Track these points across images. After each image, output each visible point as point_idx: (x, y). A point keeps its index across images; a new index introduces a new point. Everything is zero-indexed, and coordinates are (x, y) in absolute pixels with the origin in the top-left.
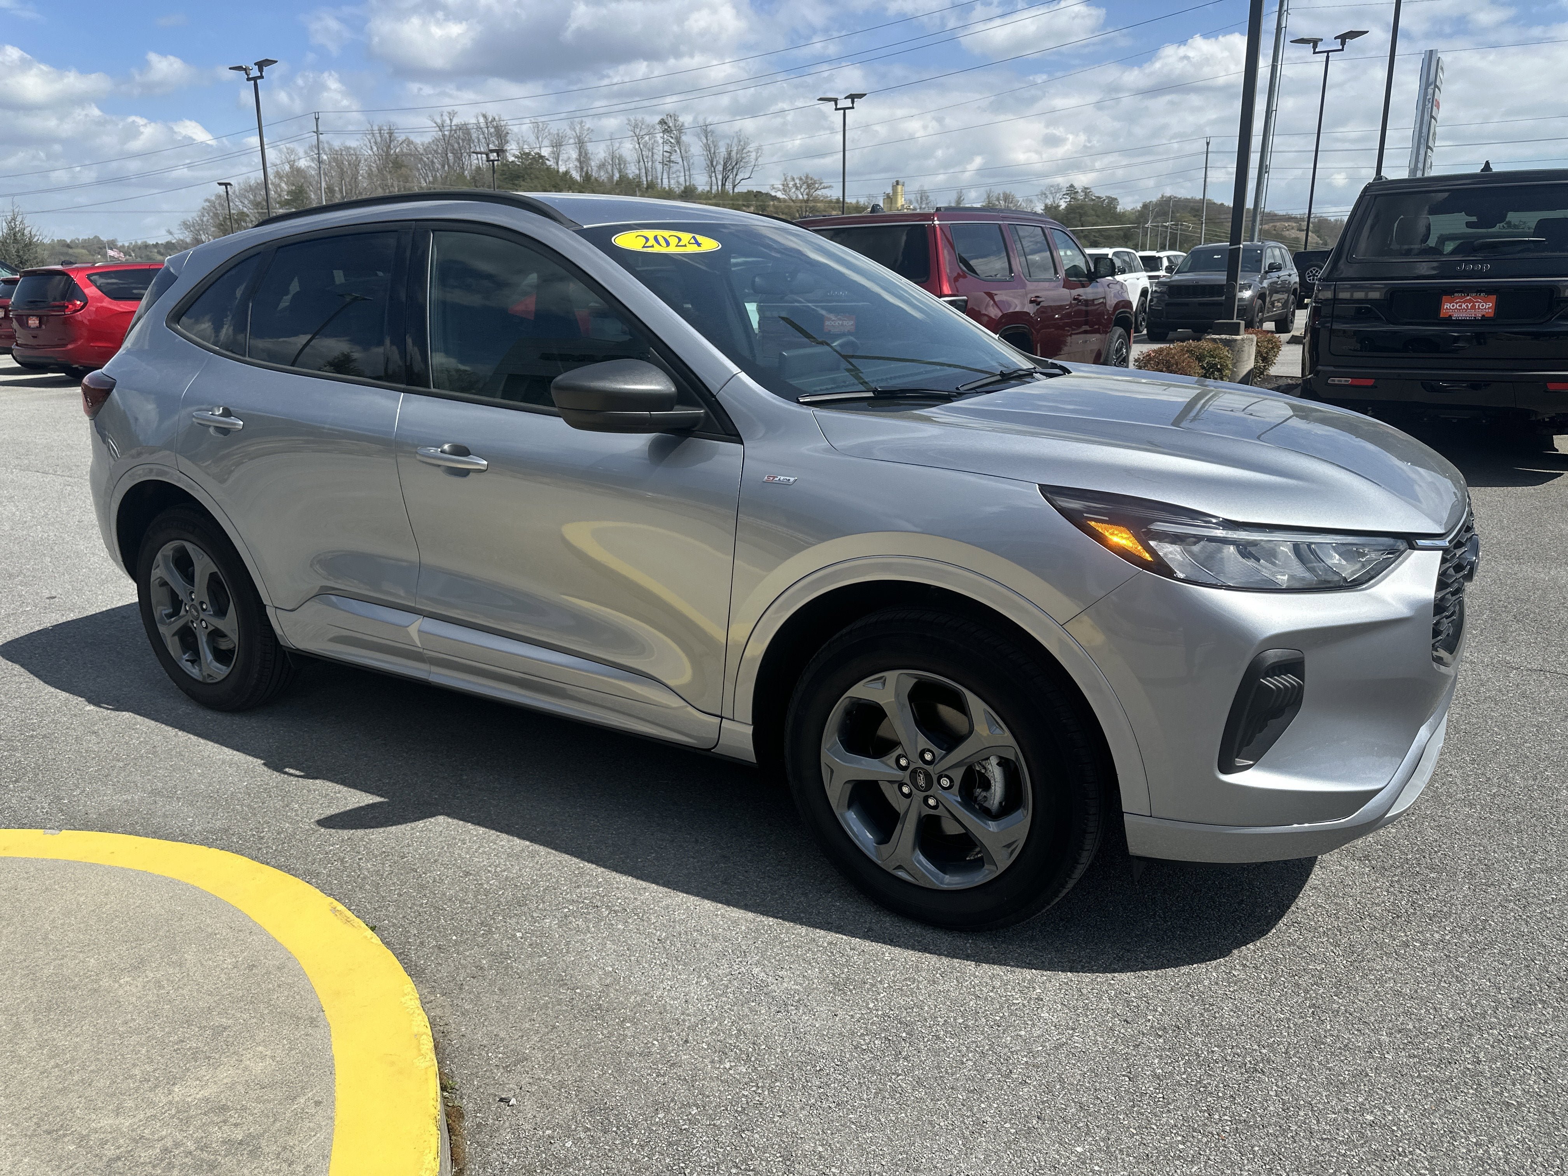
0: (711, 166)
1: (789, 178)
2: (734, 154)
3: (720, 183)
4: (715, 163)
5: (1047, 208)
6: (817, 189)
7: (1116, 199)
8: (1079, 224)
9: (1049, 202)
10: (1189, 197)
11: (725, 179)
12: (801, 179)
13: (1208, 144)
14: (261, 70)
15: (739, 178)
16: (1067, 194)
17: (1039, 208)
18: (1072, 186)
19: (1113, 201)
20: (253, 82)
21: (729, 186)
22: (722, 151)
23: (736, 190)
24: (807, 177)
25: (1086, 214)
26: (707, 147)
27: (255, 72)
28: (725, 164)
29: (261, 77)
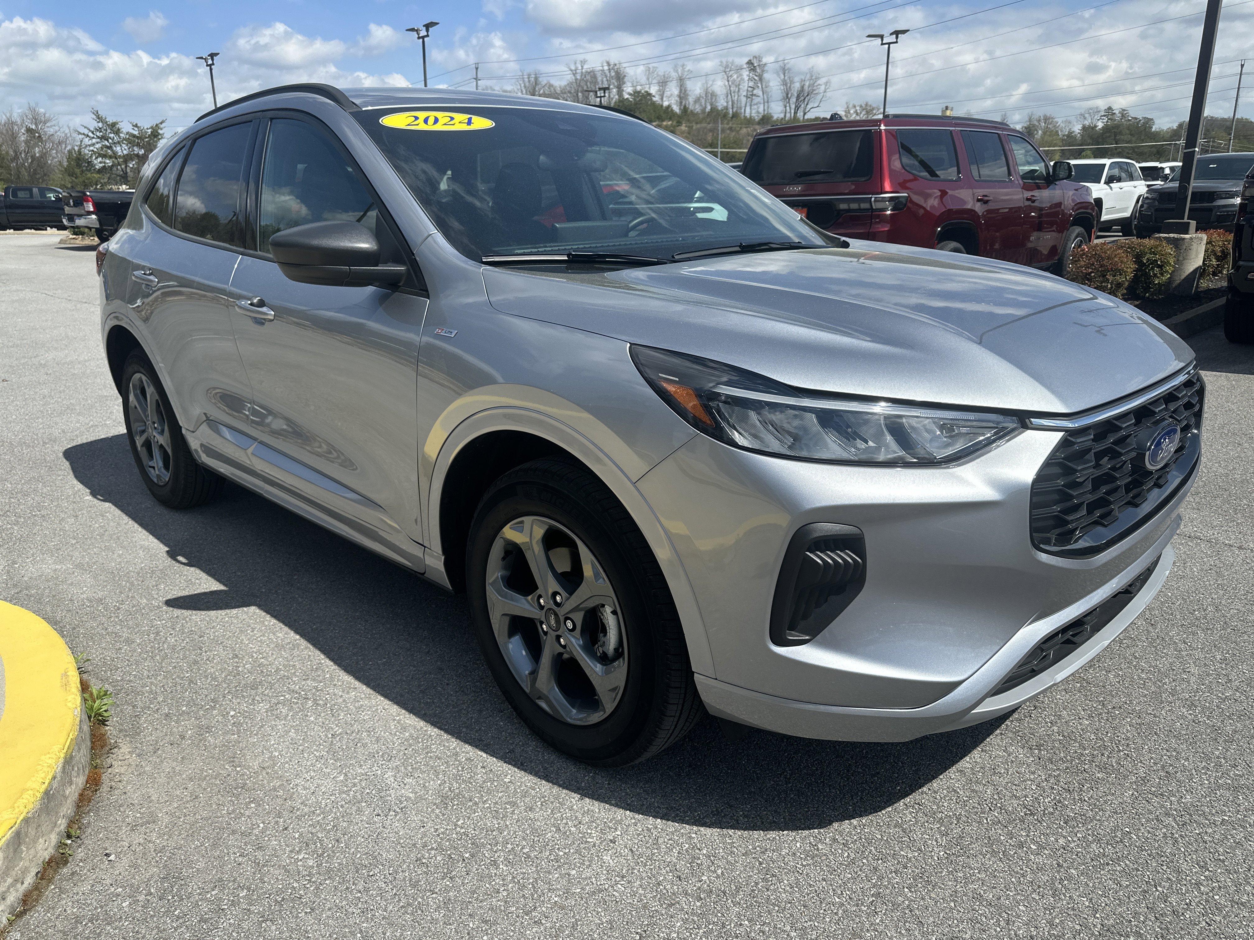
0: (787, 97)
1: (851, 106)
2: (806, 87)
3: (793, 111)
4: (789, 96)
5: (1084, 128)
6: (875, 114)
7: (1152, 119)
8: (1114, 142)
9: (1087, 123)
10: (1226, 117)
11: (797, 108)
12: (861, 106)
13: (1242, 66)
14: (427, 31)
15: (809, 107)
16: (1104, 116)
17: (1077, 129)
18: (1110, 108)
19: (1148, 122)
20: (421, 40)
21: (800, 114)
22: (797, 86)
23: (806, 117)
24: (866, 105)
25: (1121, 133)
26: (784, 83)
27: (423, 33)
28: (798, 97)
29: (428, 36)
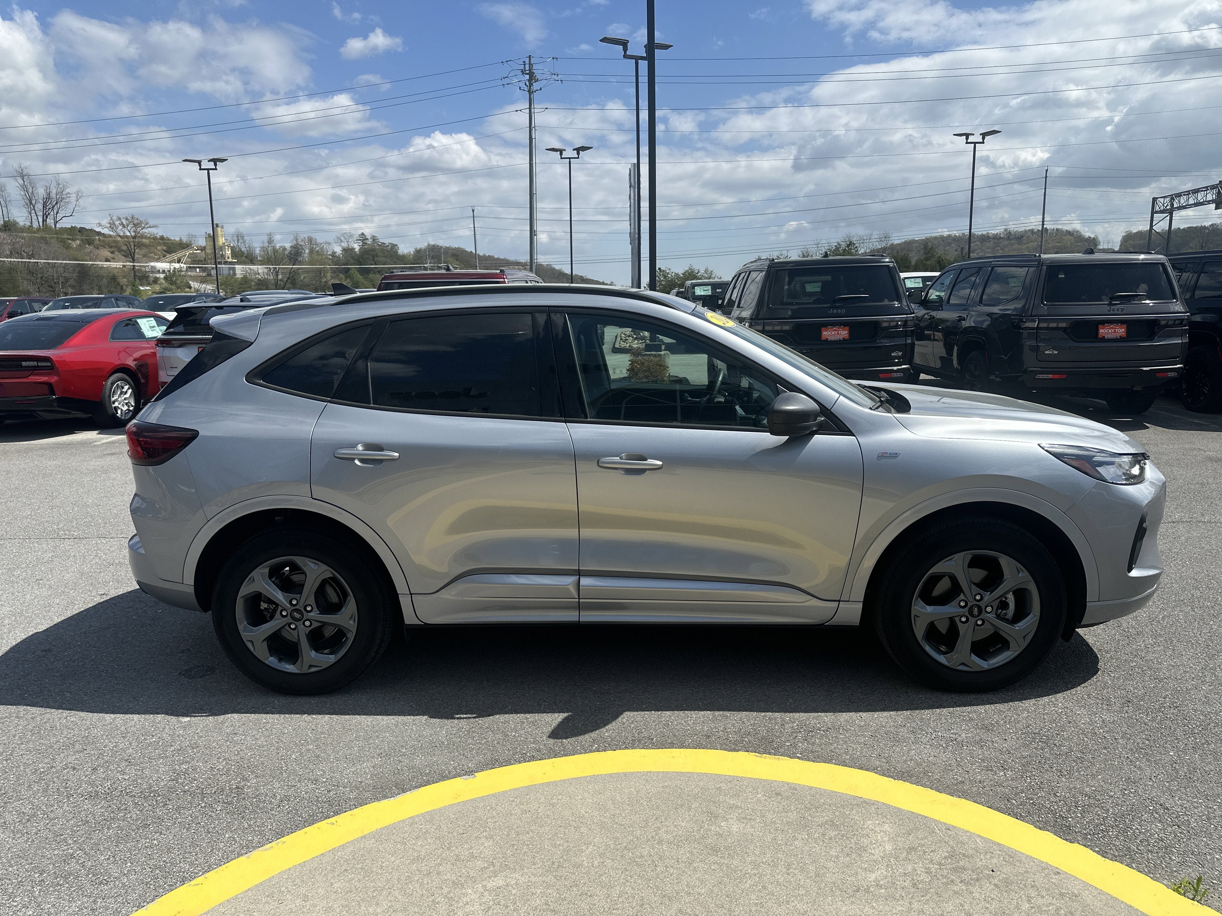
0: (30, 204)
1: (115, 218)
2: (53, 195)
3: (41, 220)
4: (33, 202)
5: (345, 250)
6: (144, 228)
7: (396, 245)
8: (373, 263)
9: (345, 245)
10: (448, 246)
11: (45, 216)
12: (127, 219)
13: (473, 211)
15: (59, 216)
16: (360, 240)
17: (338, 250)
18: (363, 234)
19: (394, 246)
21: (50, 221)
22: (41, 192)
23: (58, 226)
24: (133, 218)
25: (377, 256)
26: (24, 187)
28: (45, 205)
